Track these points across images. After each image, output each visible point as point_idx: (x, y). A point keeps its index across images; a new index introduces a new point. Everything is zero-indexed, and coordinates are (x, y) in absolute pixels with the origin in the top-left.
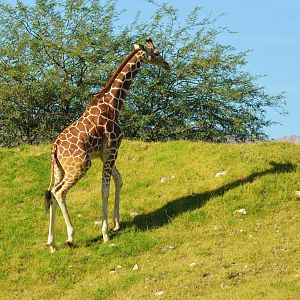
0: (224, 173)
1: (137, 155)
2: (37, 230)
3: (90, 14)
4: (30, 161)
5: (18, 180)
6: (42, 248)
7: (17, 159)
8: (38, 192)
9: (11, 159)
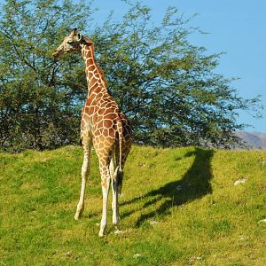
0: (243, 181)
1: (147, 162)
2: (54, 240)
3: (62, 13)
4: (36, 167)
5: (26, 186)
6: (64, 258)
7: (23, 165)
8: (49, 199)
9: (16, 165)
